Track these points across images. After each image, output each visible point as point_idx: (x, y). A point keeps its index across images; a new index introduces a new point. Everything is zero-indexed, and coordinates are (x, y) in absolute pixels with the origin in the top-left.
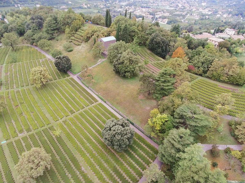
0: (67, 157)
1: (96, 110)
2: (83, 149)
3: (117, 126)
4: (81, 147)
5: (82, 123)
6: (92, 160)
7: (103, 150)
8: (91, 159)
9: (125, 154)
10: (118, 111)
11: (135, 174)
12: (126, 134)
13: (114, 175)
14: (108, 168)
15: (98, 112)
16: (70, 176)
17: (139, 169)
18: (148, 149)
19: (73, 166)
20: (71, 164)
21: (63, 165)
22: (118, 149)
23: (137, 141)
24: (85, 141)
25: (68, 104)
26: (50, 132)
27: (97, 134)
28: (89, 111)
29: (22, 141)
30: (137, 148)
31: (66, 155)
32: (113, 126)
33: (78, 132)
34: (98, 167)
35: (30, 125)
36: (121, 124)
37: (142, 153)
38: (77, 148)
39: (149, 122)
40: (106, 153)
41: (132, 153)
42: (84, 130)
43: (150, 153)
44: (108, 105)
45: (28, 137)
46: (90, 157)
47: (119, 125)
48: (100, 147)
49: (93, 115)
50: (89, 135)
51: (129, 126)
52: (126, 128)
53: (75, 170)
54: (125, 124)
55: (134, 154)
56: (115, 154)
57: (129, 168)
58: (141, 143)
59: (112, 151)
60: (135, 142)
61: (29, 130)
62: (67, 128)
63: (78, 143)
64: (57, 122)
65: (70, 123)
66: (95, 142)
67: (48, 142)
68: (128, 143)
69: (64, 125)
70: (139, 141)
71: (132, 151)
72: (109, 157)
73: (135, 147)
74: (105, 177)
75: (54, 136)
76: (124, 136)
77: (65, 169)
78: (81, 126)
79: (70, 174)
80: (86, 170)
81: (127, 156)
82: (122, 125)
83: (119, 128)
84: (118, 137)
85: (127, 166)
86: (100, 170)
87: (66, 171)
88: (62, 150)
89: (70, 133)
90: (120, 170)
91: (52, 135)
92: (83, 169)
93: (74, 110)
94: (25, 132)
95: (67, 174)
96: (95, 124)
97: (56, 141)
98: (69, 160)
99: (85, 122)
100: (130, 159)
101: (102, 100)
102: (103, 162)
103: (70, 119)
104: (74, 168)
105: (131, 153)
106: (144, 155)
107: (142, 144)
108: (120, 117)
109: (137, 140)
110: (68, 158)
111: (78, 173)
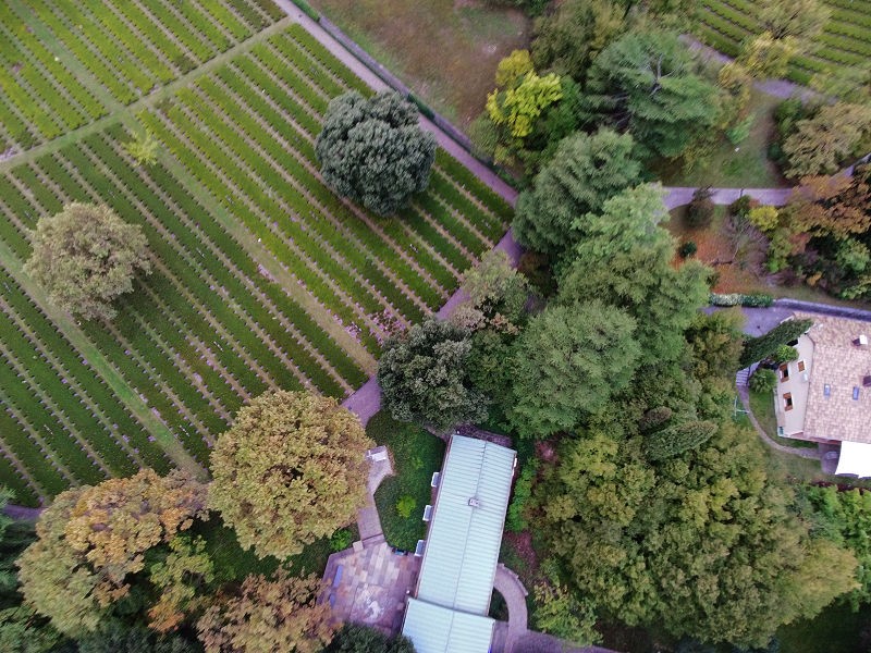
0: (200, 234)
1: (280, 57)
2: (253, 208)
3: (368, 124)
4: (245, 199)
5: (234, 113)
6: (291, 243)
7: (324, 211)
8: (286, 241)
9: (402, 223)
10: (370, 60)
11: (434, 283)
12: (405, 153)
13: (367, 286)
14: (347, 266)
15: (290, 66)
16: (224, 293)
17: (450, 268)
18: (480, 206)
19: (227, 262)
20: (222, 257)
21: (193, 262)
22: (379, 205)
23: (445, 181)
24: (258, 180)
25: (162, 27)
26: (118, 149)
27: (297, 155)
28: (255, 60)
29: (17, 183)
30: (443, 203)
31: (196, 229)
32: (354, 123)
33: (226, 149)
34: (313, 266)
35: (27, 122)
36: (386, 113)
37: (461, 219)
38: (233, 206)
39: (492, 106)
40: (336, 222)
41: (427, 218)
42: (248, 139)
43: (487, 219)
44: (329, 33)
45: (37, 168)
46: (282, 235)
47: (379, 118)
48: (313, 201)
49: (275, 78)
50: (269, 159)
51: (414, 123)
52: (406, 130)
53: (239, 274)
54: (402, 113)
55: (434, 224)
56: (369, 222)
57: (416, 267)
58: (456, 186)
59: (358, 212)
60: (437, 183)
61: (27, 141)
62: (178, 133)
63: (230, 186)
64: (133, 107)
65: (189, 114)
66: (295, 184)
67: (119, 184)
68: (411, 186)
69: (163, 118)
70: (449, 180)
71: (427, 213)
72: (348, 234)
73: (437, 198)
74: (338, 292)
75: (135, 164)
76: (399, 159)
77: (204, 274)
78: (232, 124)
79: (223, 289)
80: (275, 274)
81: (408, 229)
82: (389, 118)
83: (378, 131)
84: (376, 165)
85: (410, 261)
86: (320, 273)
87: (210, 279)
88: (179, 213)
89: (194, 150)
90: (387, 273)
91: (128, 159)
92: (264, 271)
93: (189, 54)
94: (17, 147)
95: (213, 288)
96: (287, 117)
97: (147, 180)
98: (212, 246)
99: (244, 106)
100: (419, 239)
101: (302, 13)
102: (330, 249)
103: (185, 96)
104: (233, 268)
105: (422, 219)
106: (467, 224)
107: (462, 190)
108: (379, 87)
109: (443, 174)
110: (206, 240)
111: (250, 284)
